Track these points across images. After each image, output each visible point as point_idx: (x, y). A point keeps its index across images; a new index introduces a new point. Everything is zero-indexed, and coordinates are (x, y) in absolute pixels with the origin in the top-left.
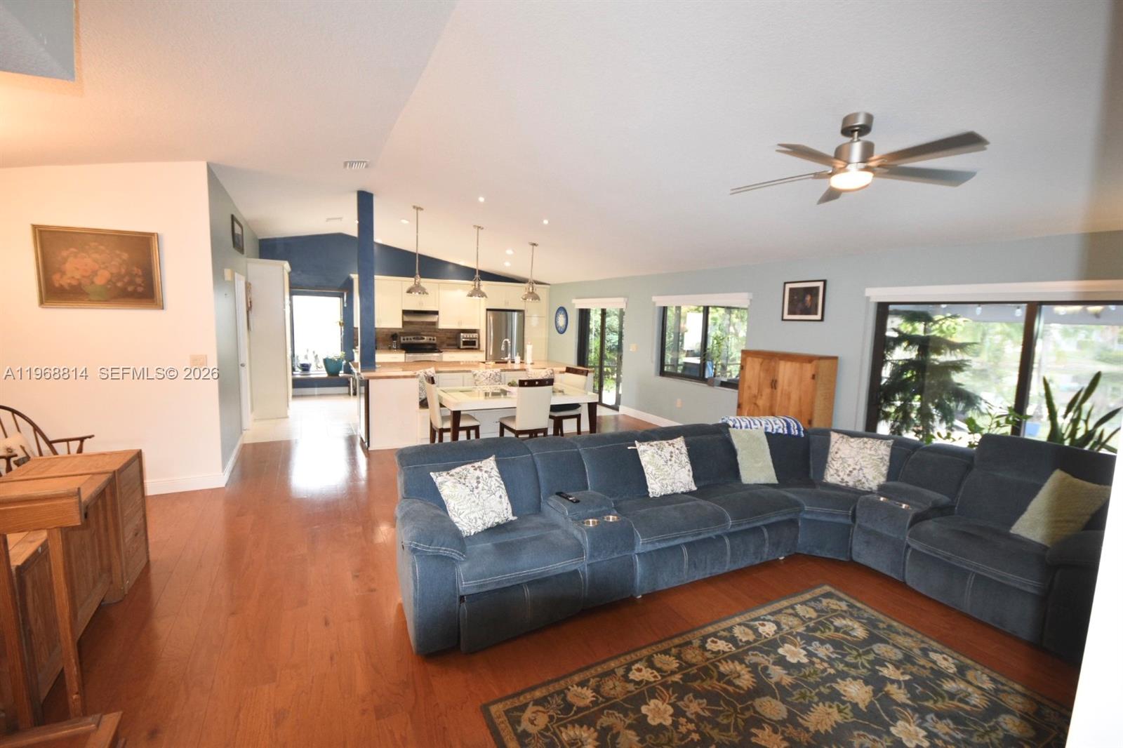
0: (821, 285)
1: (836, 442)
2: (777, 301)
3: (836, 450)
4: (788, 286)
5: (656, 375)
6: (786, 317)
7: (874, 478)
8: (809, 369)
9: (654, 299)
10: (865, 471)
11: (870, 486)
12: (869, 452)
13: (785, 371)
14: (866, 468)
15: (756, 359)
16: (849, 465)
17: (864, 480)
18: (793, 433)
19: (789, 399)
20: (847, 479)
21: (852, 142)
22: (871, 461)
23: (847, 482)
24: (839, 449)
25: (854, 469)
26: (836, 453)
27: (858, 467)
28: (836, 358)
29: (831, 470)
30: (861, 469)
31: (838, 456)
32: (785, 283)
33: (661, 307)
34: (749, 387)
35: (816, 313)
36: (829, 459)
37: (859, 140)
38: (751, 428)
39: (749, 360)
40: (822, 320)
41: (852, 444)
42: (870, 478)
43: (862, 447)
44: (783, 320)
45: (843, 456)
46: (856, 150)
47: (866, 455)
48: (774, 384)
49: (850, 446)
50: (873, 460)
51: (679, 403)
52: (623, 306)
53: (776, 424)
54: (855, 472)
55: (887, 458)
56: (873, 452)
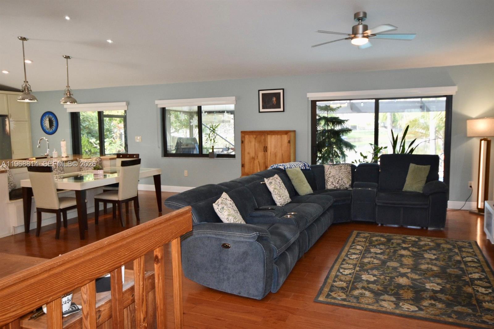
0: (281, 91)
1: (328, 169)
2: (255, 101)
3: (329, 173)
4: (261, 92)
5: (162, 157)
6: (261, 110)
7: (348, 182)
8: (285, 138)
9: (157, 102)
10: (344, 180)
11: (346, 186)
12: (344, 170)
13: (272, 141)
14: (344, 178)
15: (251, 136)
16: (337, 179)
17: (344, 184)
18: (307, 168)
19: (276, 156)
20: (337, 185)
21: (359, 24)
22: (345, 175)
23: (337, 187)
24: (330, 172)
25: (339, 180)
26: (330, 174)
27: (340, 179)
28: (295, 131)
29: (329, 183)
30: (342, 179)
31: (331, 175)
32: (259, 91)
33: (161, 108)
34: (249, 153)
35: (280, 108)
36: (326, 178)
37: (362, 24)
38: (291, 168)
39: (247, 137)
40: (284, 111)
41: (336, 168)
42: (346, 182)
43: (340, 169)
44: (260, 112)
45: (333, 175)
46: (361, 28)
47: (342, 172)
48: (265, 149)
49: (335, 169)
50: (346, 174)
51: (186, 173)
52: (126, 109)
53: (300, 165)
54: (340, 181)
55: (351, 172)
56: (345, 170)
